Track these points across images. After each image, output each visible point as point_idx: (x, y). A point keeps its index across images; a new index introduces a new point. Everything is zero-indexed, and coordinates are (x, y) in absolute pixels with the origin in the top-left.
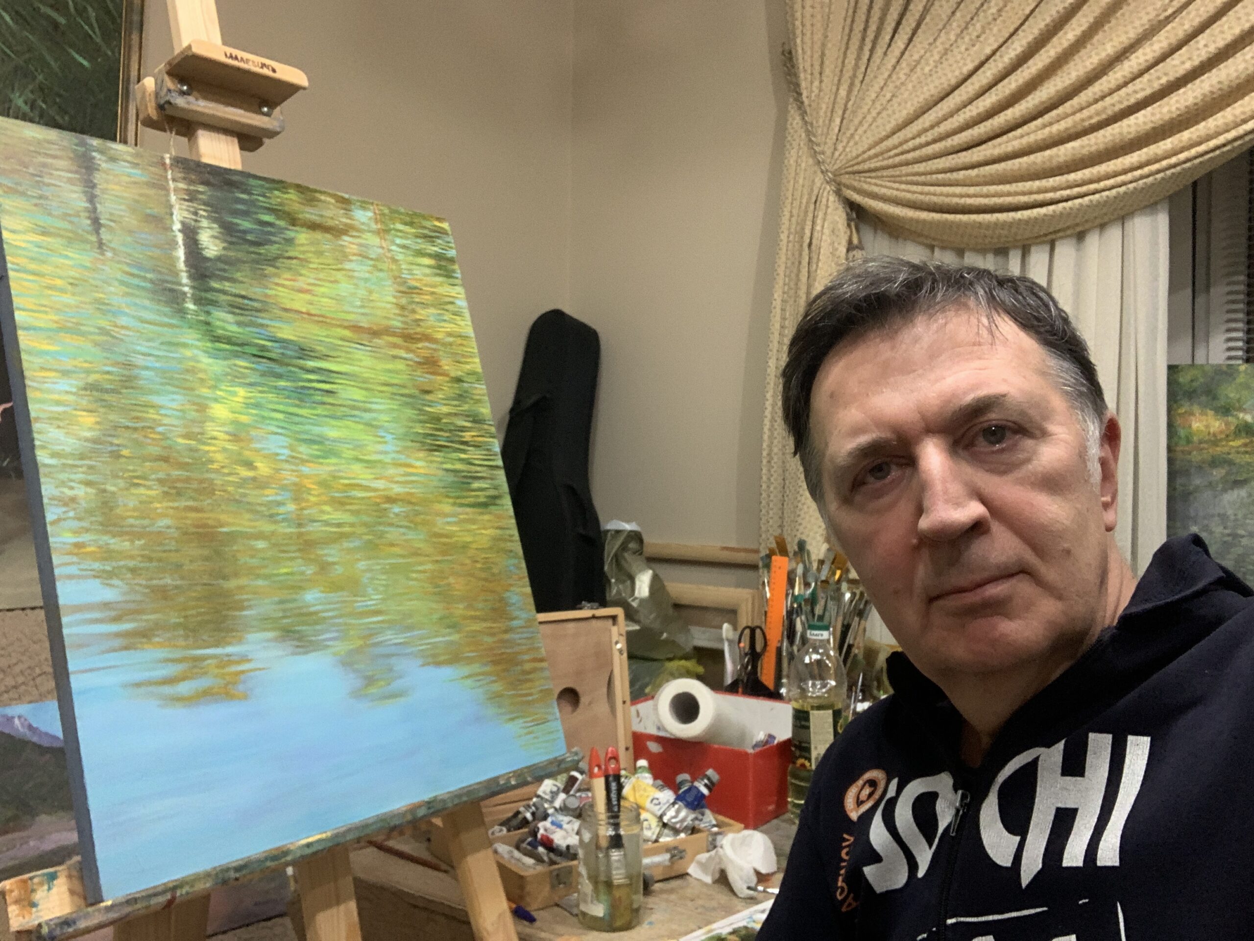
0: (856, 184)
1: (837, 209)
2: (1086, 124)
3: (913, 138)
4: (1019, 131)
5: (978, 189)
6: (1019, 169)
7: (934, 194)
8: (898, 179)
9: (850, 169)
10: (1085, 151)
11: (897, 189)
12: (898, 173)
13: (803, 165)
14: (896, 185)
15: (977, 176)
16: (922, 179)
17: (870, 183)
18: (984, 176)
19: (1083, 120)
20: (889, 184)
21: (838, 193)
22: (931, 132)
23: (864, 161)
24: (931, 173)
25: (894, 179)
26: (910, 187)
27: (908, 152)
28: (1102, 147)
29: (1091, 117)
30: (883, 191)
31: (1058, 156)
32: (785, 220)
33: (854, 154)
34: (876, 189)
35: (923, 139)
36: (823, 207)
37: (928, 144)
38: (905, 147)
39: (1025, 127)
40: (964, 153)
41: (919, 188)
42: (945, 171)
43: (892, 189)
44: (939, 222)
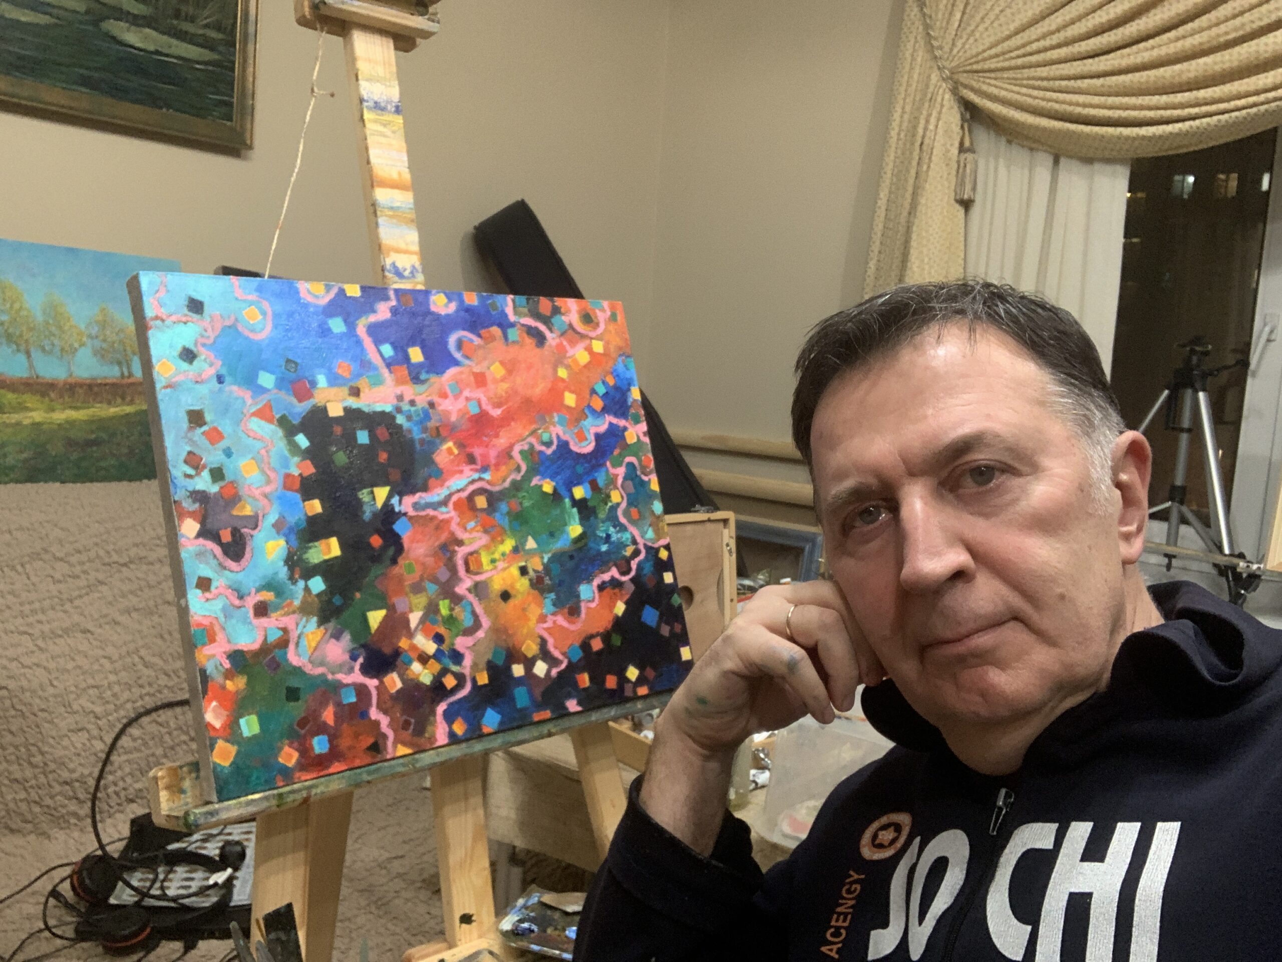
0: (974, 84)
1: (952, 108)
2: (1222, 40)
3: (1038, 40)
4: (1151, 42)
5: (1103, 99)
6: (1147, 82)
7: (1057, 102)
8: (1018, 82)
9: (968, 68)
10: (1218, 68)
11: (1018, 93)
12: (1019, 76)
13: (919, 59)
14: (1016, 89)
15: (1103, 86)
16: (1045, 84)
17: (989, 84)
18: (1110, 87)
19: (1218, 36)
20: (1009, 87)
21: (954, 91)
22: (1057, 35)
23: (985, 60)
24: (1054, 79)
25: (1015, 81)
26: (1031, 91)
27: (1031, 54)
28: (1235, 64)
29: (1227, 33)
30: (1003, 93)
31: (1189, 71)
32: (897, 116)
33: (974, 52)
34: (995, 91)
35: (1047, 43)
36: (938, 106)
37: (1053, 48)
38: (1028, 49)
39: (1157, 39)
40: (1090, 61)
41: (1041, 94)
42: (1069, 78)
43: (1013, 92)
44: (1060, 130)
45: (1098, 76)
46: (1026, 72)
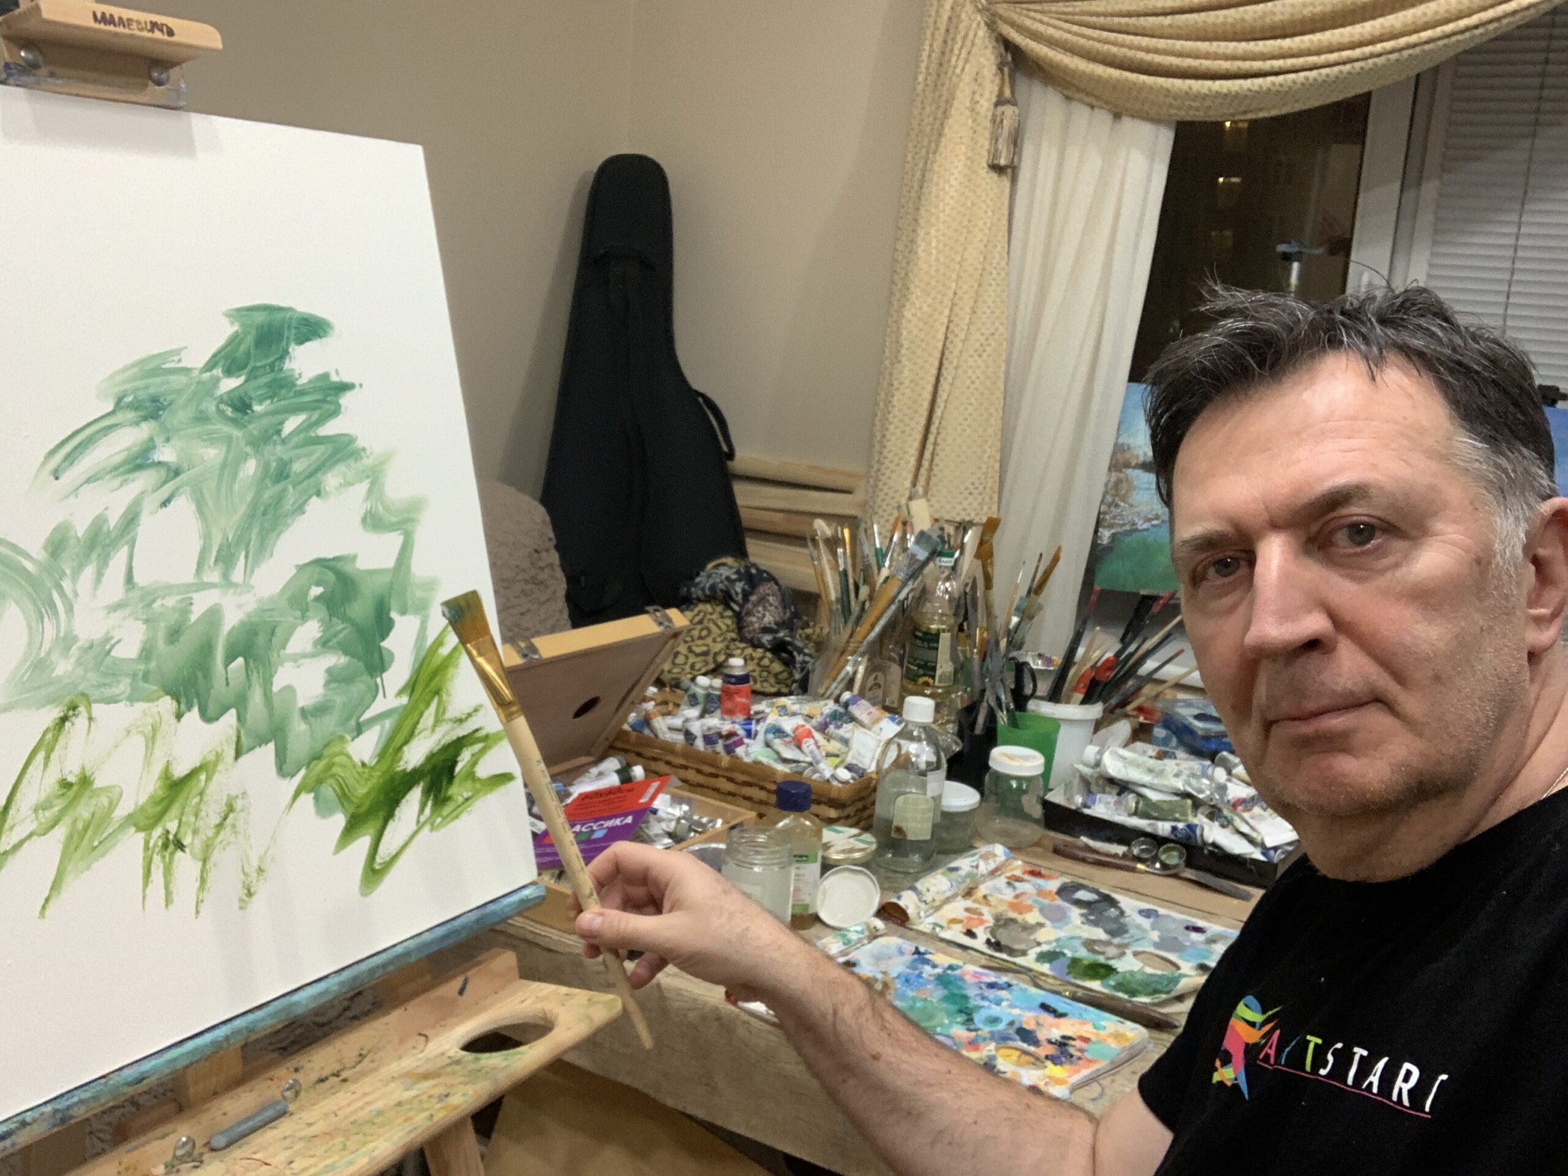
0: (1015, 17)
5: (1170, 44)
6: (1223, 24)
8: (1069, 17)
10: (1309, 10)
11: (1069, 32)
12: (1070, 9)
15: (1170, 26)
16: (1102, 20)
17: (1034, 19)
18: (1179, 27)
20: (1057, 23)
21: (991, 26)
24: (1113, 15)
25: (1065, 17)
26: (1084, 30)
30: (1051, 31)
31: (1274, 13)
34: (1041, 28)
36: (969, 44)
41: (1096, 33)
42: (1130, 15)
43: (1061, 29)
44: (1118, 81)
45: (1165, 13)
46: (1079, 6)
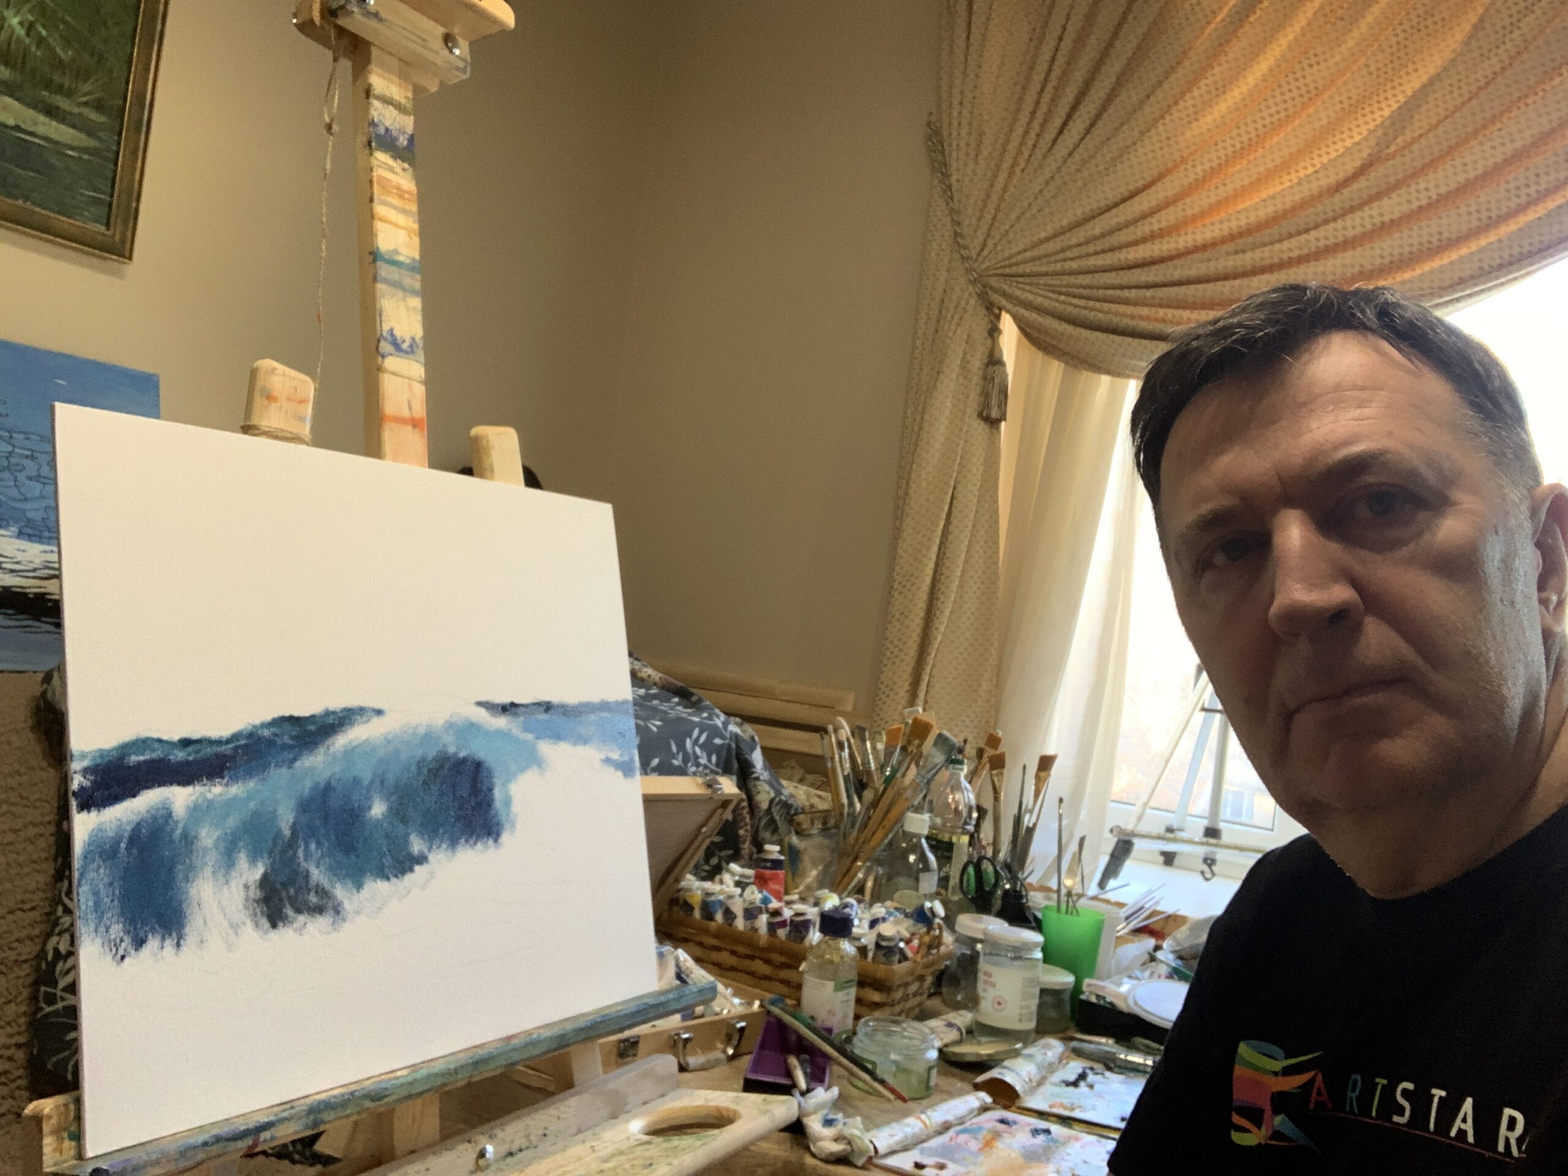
0: (1006, 289)
2: (1284, 257)
5: (1153, 310)
6: (1203, 296)
7: (1101, 311)
9: (1001, 271)
12: (1058, 282)
14: (1054, 296)
16: (1087, 292)
17: (1023, 290)
18: (1161, 299)
19: (1281, 252)
21: (982, 296)
22: (1103, 240)
23: (1017, 264)
24: (1098, 287)
25: (1052, 288)
26: (1071, 300)
31: (1249, 287)
40: (1138, 270)
42: (1114, 287)
43: (1049, 298)
45: (1148, 286)
46: (1066, 280)
